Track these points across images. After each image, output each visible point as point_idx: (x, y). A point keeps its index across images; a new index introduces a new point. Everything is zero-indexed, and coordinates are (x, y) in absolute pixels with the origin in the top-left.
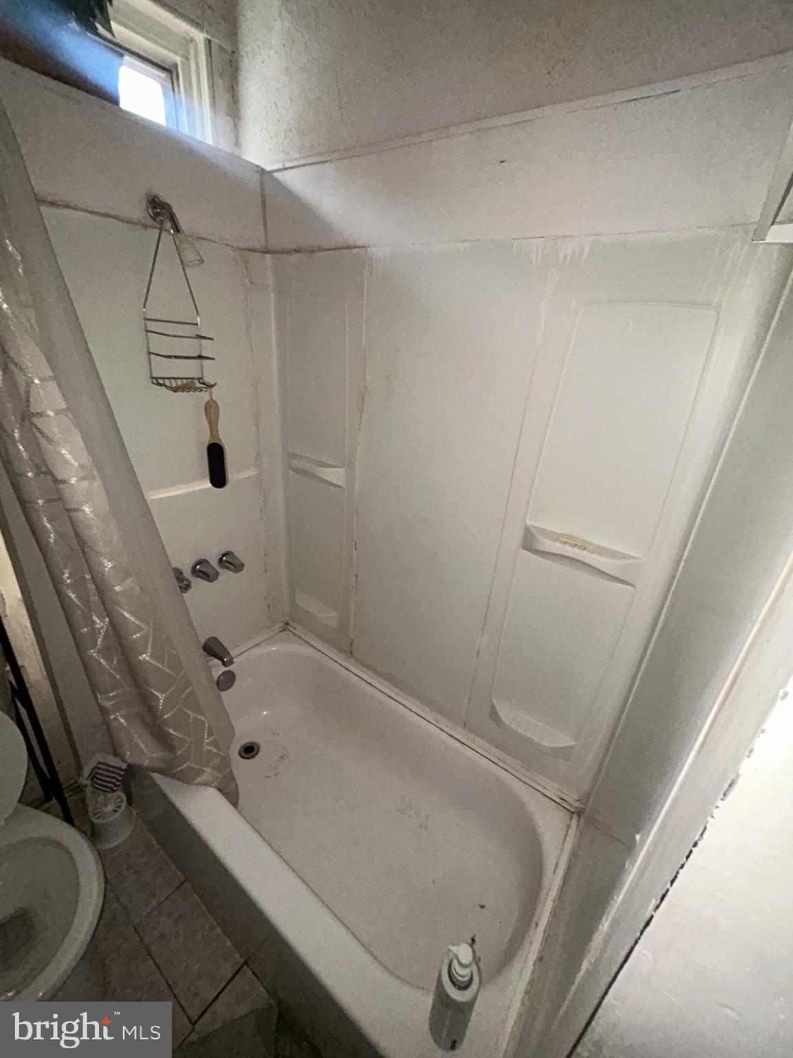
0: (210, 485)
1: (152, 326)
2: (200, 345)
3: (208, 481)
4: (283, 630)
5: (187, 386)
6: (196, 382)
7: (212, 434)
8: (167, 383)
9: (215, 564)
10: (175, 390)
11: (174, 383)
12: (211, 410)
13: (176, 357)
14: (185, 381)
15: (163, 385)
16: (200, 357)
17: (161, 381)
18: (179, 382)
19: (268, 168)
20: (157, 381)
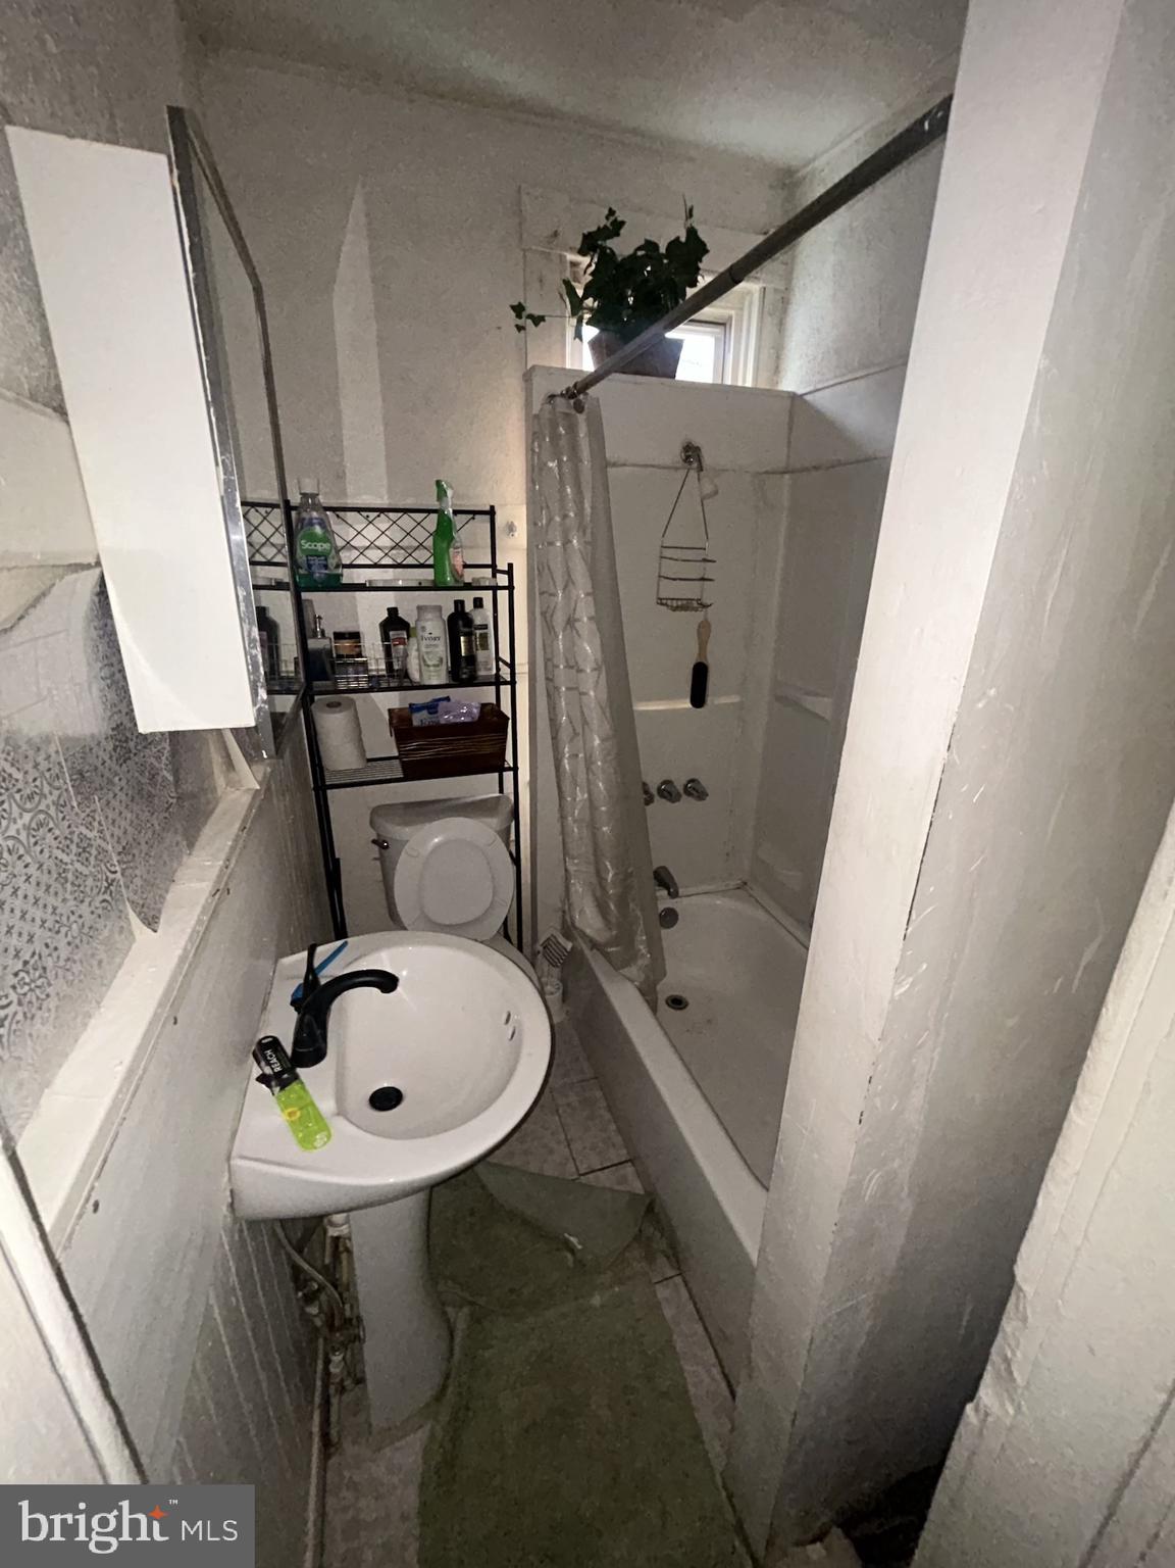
0: (690, 706)
1: (668, 553)
2: (705, 569)
3: (688, 700)
4: (738, 888)
5: (685, 606)
6: (694, 602)
7: (699, 654)
8: (669, 602)
9: (681, 790)
10: (675, 609)
11: (675, 604)
12: (704, 631)
13: (681, 579)
14: (685, 602)
15: (666, 605)
16: (703, 579)
17: (664, 601)
18: (680, 603)
19: (800, 391)
20: (661, 602)
